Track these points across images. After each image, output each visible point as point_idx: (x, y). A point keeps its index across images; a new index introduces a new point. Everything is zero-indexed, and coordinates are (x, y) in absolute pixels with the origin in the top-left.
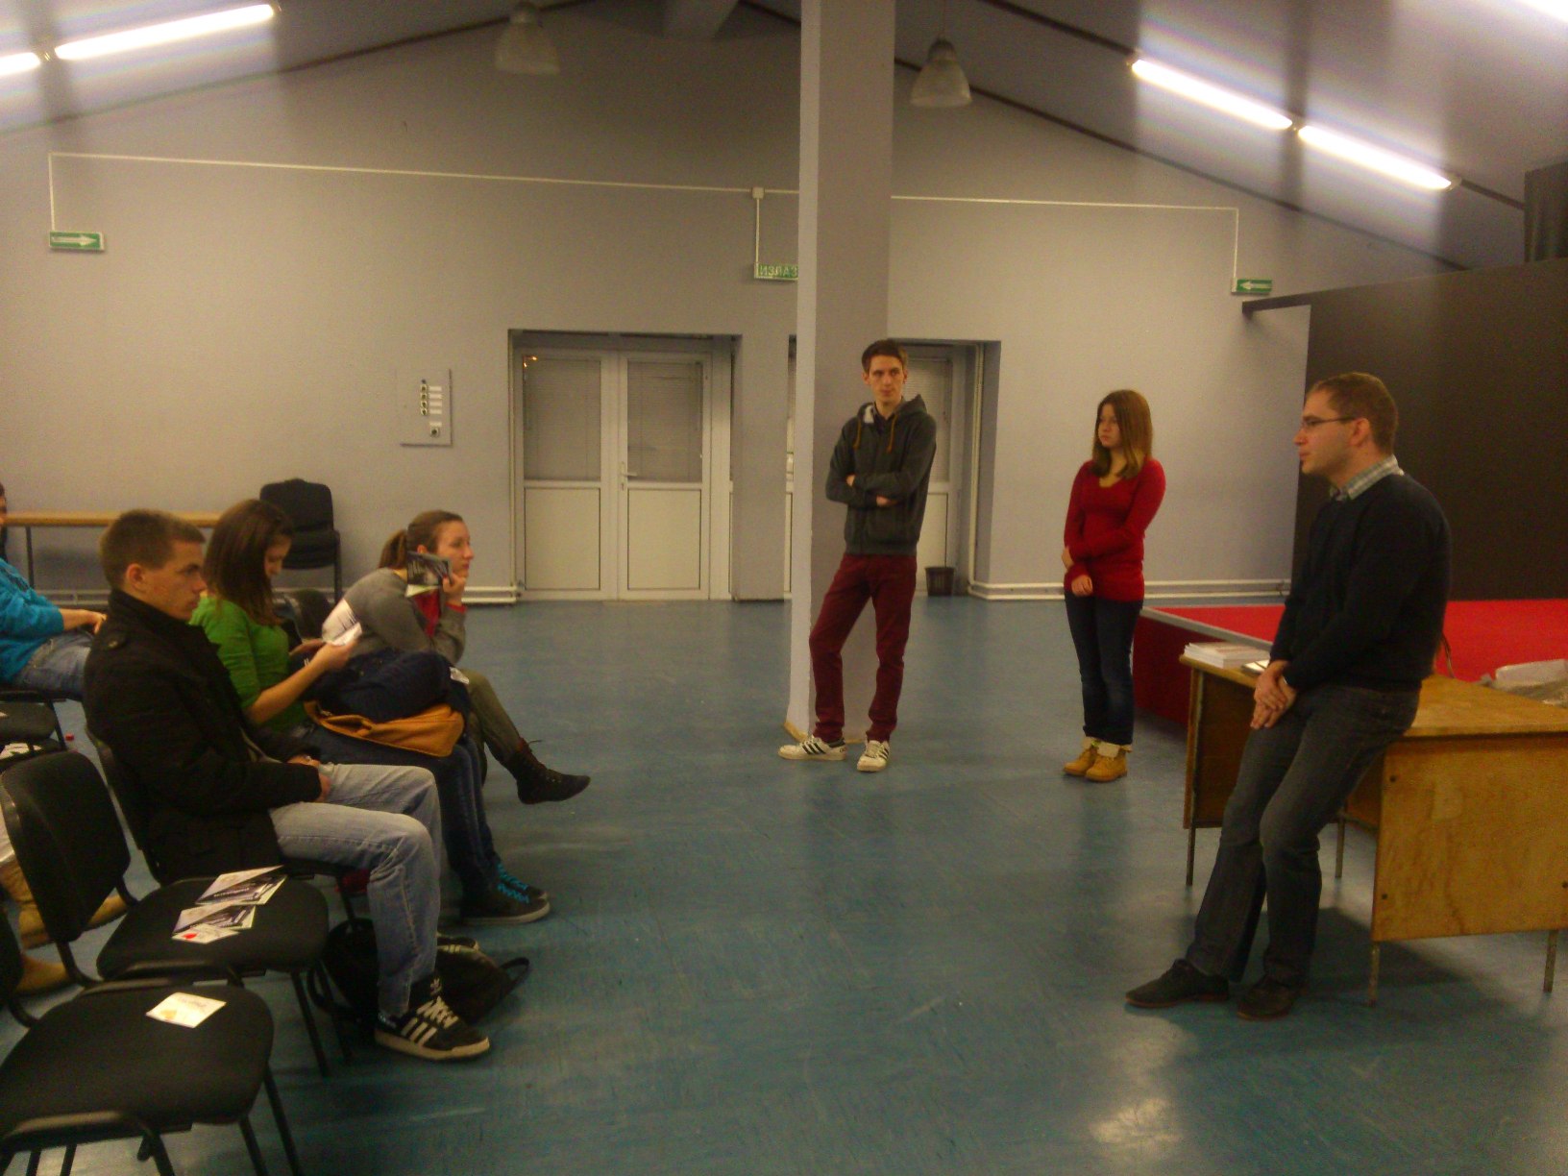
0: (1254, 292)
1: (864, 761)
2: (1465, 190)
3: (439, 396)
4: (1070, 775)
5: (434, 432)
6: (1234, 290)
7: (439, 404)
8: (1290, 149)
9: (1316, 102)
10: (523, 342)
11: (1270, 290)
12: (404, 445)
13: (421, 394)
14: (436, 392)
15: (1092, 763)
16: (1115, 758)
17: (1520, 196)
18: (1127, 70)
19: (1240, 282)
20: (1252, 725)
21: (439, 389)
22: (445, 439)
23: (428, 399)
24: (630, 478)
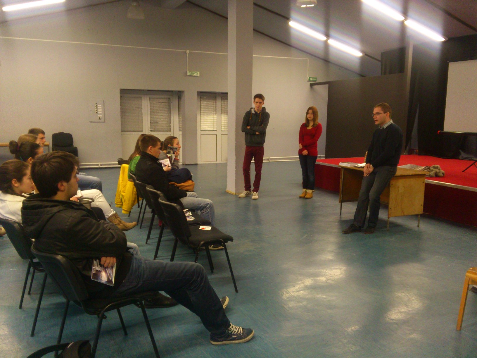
0: (313, 81)
1: (253, 197)
2: (366, 57)
3: (101, 108)
4: (300, 197)
5: (100, 118)
6: (308, 80)
7: (101, 110)
8: (326, 45)
9: (332, 33)
10: (123, 92)
11: (316, 80)
12: (91, 122)
13: (96, 107)
14: (100, 107)
15: (306, 195)
16: (311, 193)
17: (380, 59)
18: (288, 24)
19: (309, 78)
20: (364, 176)
21: (100, 106)
22: (103, 120)
23: (98, 109)
24: (151, 131)
